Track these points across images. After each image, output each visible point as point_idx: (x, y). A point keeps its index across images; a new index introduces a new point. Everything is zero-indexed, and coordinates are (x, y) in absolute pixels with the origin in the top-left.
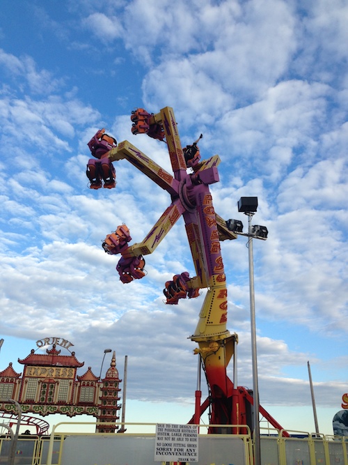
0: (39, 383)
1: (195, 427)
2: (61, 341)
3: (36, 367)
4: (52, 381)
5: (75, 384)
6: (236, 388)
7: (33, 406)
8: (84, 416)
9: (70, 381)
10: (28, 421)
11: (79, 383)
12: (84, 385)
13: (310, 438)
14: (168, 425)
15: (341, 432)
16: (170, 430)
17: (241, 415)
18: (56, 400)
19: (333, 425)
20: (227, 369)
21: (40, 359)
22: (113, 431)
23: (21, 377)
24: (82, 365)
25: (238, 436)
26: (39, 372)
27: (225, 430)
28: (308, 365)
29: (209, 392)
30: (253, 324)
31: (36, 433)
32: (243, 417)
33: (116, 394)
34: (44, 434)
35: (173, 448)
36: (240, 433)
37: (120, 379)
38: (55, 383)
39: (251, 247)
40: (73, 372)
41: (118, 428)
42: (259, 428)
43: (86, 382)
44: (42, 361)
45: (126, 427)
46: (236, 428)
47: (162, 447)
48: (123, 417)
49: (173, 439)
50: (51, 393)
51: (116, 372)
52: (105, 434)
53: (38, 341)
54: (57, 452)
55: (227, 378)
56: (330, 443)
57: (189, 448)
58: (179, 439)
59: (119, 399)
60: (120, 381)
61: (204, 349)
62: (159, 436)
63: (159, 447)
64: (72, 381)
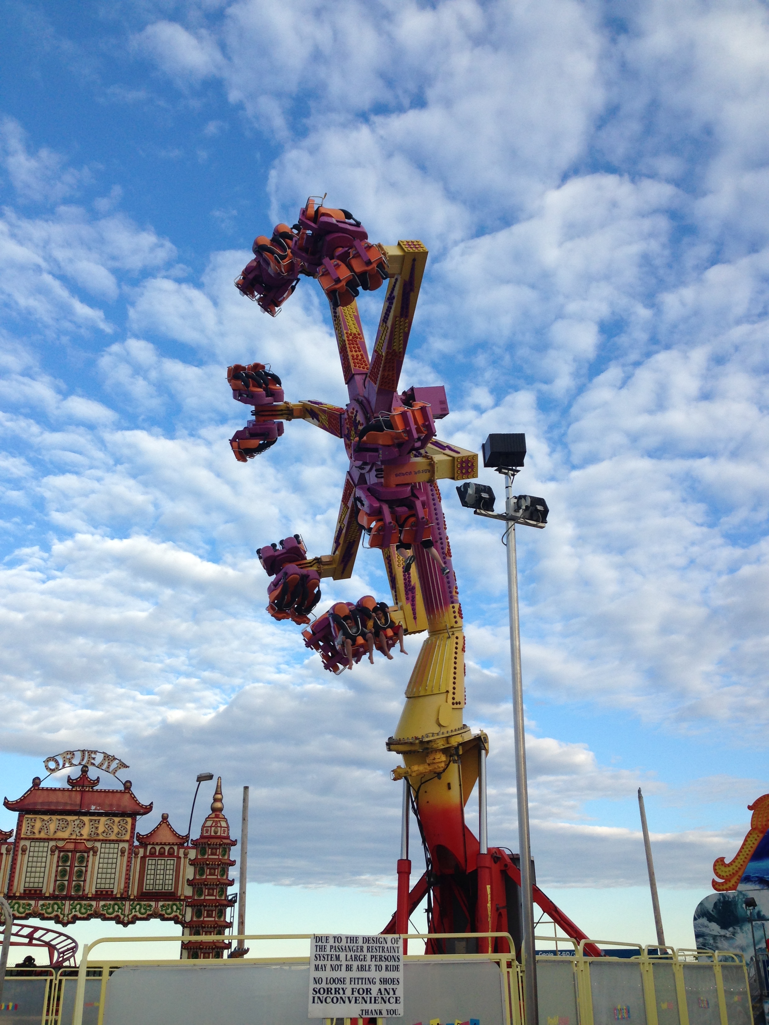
0: (53, 852)
1: (396, 941)
2: (99, 758)
3: (46, 818)
4: (81, 847)
5: (133, 852)
6: (484, 851)
7: (41, 902)
8: (155, 922)
9: (122, 845)
10: (30, 936)
11: (141, 851)
12: (152, 854)
13: (645, 957)
14: (337, 938)
15: (711, 941)
16: (341, 949)
17: (497, 910)
18: (90, 889)
19: (695, 926)
20: (465, 809)
21: (53, 798)
22: (219, 955)
23: (11, 840)
24: (148, 809)
25: (490, 956)
26: (52, 827)
27: (464, 944)
28: (640, 797)
29: (428, 861)
30: (517, 712)
31: (48, 963)
32: (500, 915)
33: (224, 872)
34: (66, 964)
35: (348, 987)
36: (495, 951)
37: (233, 838)
38: (87, 850)
39: (512, 544)
40: (129, 827)
41: (229, 946)
42: (534, 938)
43: (158, 848)
44: (57, 803)
45: (247, 944)
46: (486, 939)
47: (324, 985)
48: (242, 923)
49: (349, 968)
50: (80, 874)
51: (224, 824)
52: (201, 962)
53: (49, 760)
54: (96, 1004)
55: (465, 829)
56: (687, 967)
57: (383, 987)
58: (362, 968)
59: (231, 883)
60: (234, 843)
61: (415, 768)
62: (318, 962)
63: (318, 986)
64: (126, 845)
